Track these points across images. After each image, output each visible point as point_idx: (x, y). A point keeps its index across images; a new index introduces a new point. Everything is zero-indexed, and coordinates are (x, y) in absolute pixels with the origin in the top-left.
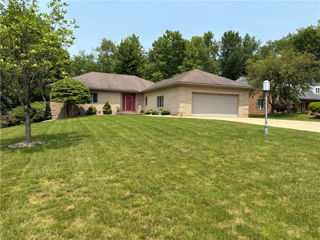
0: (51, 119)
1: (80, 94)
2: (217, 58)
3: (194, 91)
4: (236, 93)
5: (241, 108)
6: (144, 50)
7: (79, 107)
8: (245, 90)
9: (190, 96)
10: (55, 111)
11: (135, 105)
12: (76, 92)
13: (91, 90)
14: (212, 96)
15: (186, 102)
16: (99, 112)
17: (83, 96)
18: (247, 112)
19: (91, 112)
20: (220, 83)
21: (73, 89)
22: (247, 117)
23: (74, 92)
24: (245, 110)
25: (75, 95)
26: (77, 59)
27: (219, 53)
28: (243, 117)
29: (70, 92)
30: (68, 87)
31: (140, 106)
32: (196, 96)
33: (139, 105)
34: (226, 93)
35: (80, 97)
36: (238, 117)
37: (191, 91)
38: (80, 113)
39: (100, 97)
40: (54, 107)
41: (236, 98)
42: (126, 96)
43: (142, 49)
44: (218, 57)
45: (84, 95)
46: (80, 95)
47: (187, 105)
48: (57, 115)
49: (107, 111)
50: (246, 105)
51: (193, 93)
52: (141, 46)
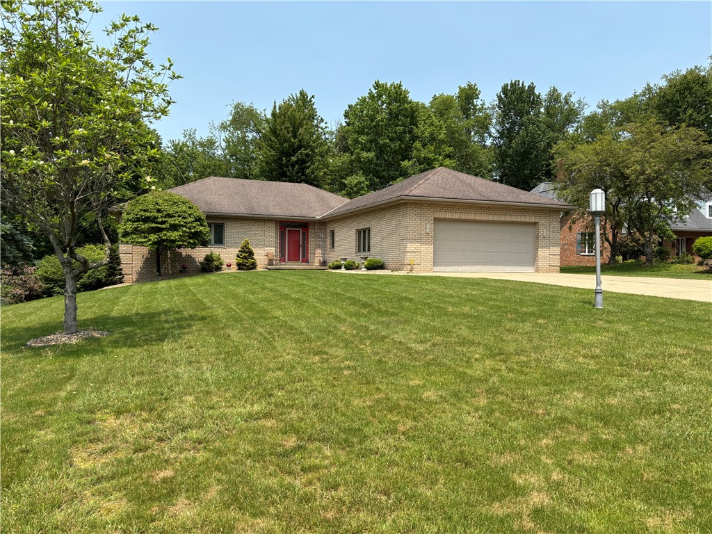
0: (121, 282)
1: (185, 226)
2: (489, 142)
3: (437, 215)
4: (533, 220)
5: (543, 253)
6: (326, 127)
7: (184, 254)
8: (550, 211)
9: (430, 226)
10: (130, 266)
11: (308, 247)
12: (177, 222)
13: (208, 217)
14: (479, 227)
15: (420, 241)
16: (229, 266)
17: (193, 230)
18: (556, 261)
19: (210, 266)
20: (494, 196)
21: (169, 216)
22: (556, 272)
23: (171, 221)
24: (551, 256)
25: (174, 227)
26: (178, 148)
27: (493, 131)
28: (547, 272)
29: (163, 223)
30: (159, 211)
31: (319, 252)
32: (442, 226)
33: (316, 248)
34: (508, 218)
35: (185, 232)
36: (537, 272)
37: (430, 215)
38: (185, 269)
39: (230, 232)
40: (128, 255)
41: (531, 229)
42: (287, 229)
43: (323, 125)
44: (491, 140)
45: (194, 227)
46: (184, 229)
47: (423, 248)
48: (134, 273)
49: (246, 262)
50: (555, 245)
51: (436, 220)
52: (320, 118)
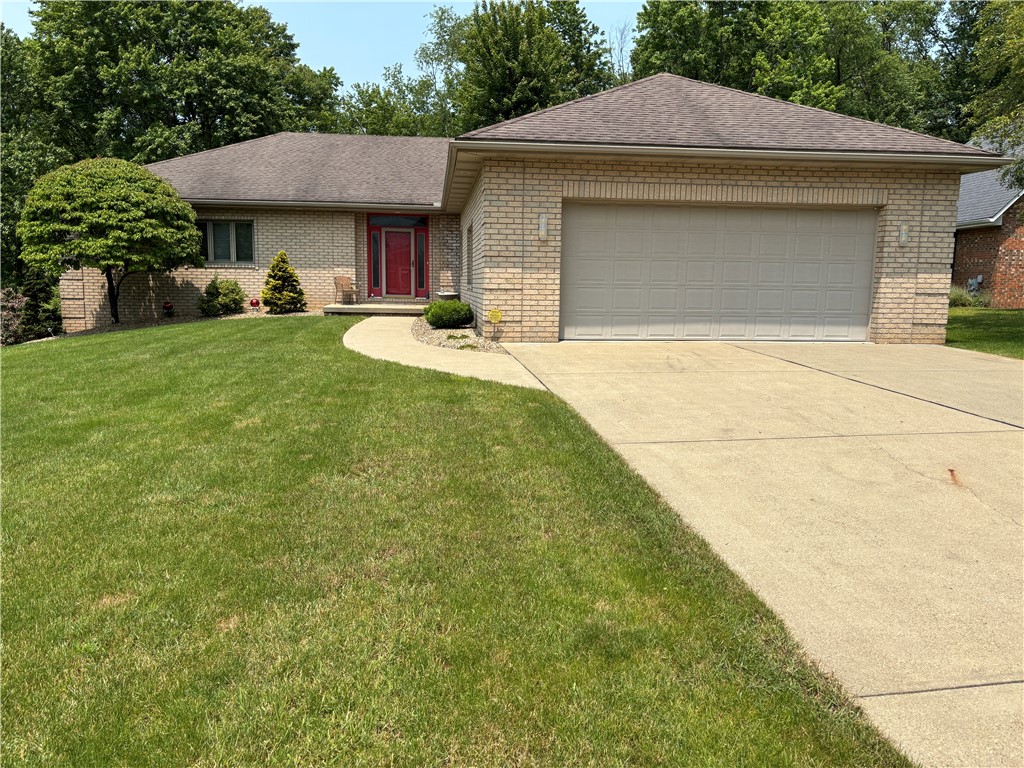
1: (121, 228)
3: (572, 191)
4: (864, 197)
5: (893, 290)
8: (927, 172)
9: (546, 222)
10: (81, 302)
12: (101, 220)
13: (197, 207)
15: (522, 261)
16: (255, 304)
17: (137, 237)
18: (940, 311)
21: (85, 207)
22: (933, 342)
23: (92, 218)
24: (920, 299)
25: (97, 231)
26: (368, 97)
28: (904, 341)
29: (76, 221)
30: (69, 197)
31: (446, 276)
32: (589, 224)
34: (789, 196)
35: (119, 239)
36: (874, 339)
37: (555, 190)
40: (75, 283)
41: (864, 225)
42: (384, 230)
45: (142, 230)
46: (118, 233)
47: (531, 278)
48: (89, 315)
50: (933, 267)
51: (567, 203)
